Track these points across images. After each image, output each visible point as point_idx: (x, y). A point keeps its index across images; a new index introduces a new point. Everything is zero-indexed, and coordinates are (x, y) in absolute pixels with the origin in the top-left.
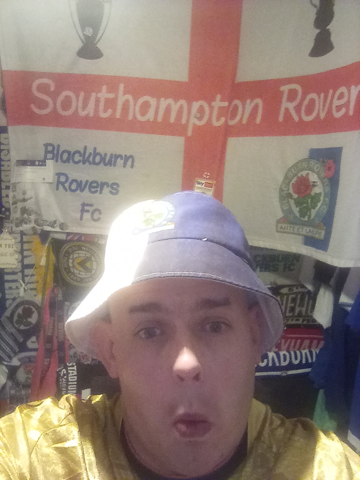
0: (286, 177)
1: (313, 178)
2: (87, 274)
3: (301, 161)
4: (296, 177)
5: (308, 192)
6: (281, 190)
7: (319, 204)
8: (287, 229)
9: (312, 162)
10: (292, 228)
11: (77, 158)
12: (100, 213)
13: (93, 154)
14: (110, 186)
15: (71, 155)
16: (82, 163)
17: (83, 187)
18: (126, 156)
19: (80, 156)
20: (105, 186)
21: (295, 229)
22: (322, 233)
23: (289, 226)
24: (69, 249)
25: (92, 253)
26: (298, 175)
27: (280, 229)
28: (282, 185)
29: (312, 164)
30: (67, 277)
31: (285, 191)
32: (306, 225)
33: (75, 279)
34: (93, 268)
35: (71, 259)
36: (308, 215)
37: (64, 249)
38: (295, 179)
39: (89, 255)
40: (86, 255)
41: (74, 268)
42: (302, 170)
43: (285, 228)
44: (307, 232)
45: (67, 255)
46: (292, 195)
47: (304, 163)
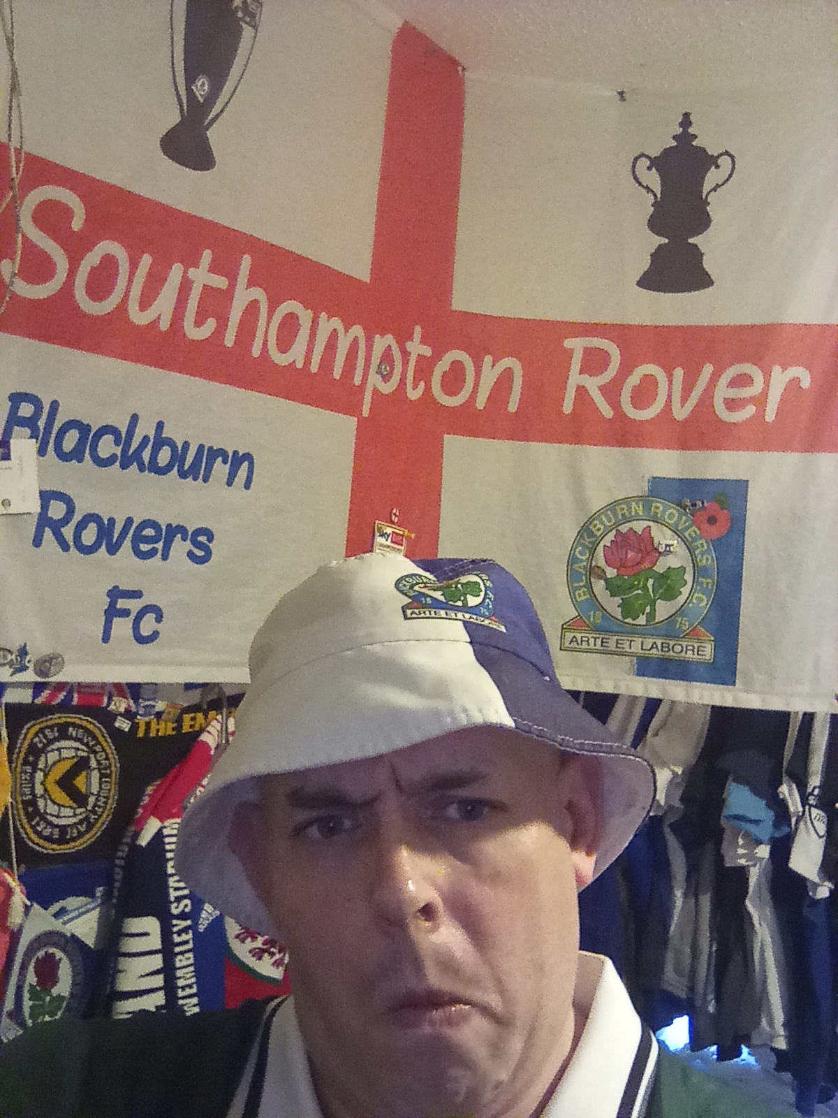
0: (585, 531)
1: (662, 536)
2: (79, 811)
3: (627, 500)
4: (614, 531)
5: (647, 565)
6: (572, 560)
7: (685, 591)
8: (588, 645)
9: (659, 506)
10: (599, 641)
11: (107, 447)
12: (159, 619)
13: (152, 440)
14: (189, 537)
15: (88, 436)
16: (118, 463)
17: (115, 540)
18: (235, 452)
19: (117, 443)
20: (179, 536)
21: (608, 643)
22: (704, 649)
23: (592, 637)
24: (36, 739)
25: (91, 744)
26: (619, 528)
27: (570, 643)
28: (576, 548)
29: (657, 508)
30: (29, 830)
31: (582, 561)
32: (642, 635)
33: (48, 834)
34: (92, 791)
35: (41, 770)
36: (647, 614)
37: (24, 739)
38: (611, 536)
39: (83, 751)
40: (76, 754)
41: (47, 797)
42: (630, 520)
43: (582, 641)
44: (644, 648)
45: (31, 759)
46: (603, 570)
47: (634, 504)
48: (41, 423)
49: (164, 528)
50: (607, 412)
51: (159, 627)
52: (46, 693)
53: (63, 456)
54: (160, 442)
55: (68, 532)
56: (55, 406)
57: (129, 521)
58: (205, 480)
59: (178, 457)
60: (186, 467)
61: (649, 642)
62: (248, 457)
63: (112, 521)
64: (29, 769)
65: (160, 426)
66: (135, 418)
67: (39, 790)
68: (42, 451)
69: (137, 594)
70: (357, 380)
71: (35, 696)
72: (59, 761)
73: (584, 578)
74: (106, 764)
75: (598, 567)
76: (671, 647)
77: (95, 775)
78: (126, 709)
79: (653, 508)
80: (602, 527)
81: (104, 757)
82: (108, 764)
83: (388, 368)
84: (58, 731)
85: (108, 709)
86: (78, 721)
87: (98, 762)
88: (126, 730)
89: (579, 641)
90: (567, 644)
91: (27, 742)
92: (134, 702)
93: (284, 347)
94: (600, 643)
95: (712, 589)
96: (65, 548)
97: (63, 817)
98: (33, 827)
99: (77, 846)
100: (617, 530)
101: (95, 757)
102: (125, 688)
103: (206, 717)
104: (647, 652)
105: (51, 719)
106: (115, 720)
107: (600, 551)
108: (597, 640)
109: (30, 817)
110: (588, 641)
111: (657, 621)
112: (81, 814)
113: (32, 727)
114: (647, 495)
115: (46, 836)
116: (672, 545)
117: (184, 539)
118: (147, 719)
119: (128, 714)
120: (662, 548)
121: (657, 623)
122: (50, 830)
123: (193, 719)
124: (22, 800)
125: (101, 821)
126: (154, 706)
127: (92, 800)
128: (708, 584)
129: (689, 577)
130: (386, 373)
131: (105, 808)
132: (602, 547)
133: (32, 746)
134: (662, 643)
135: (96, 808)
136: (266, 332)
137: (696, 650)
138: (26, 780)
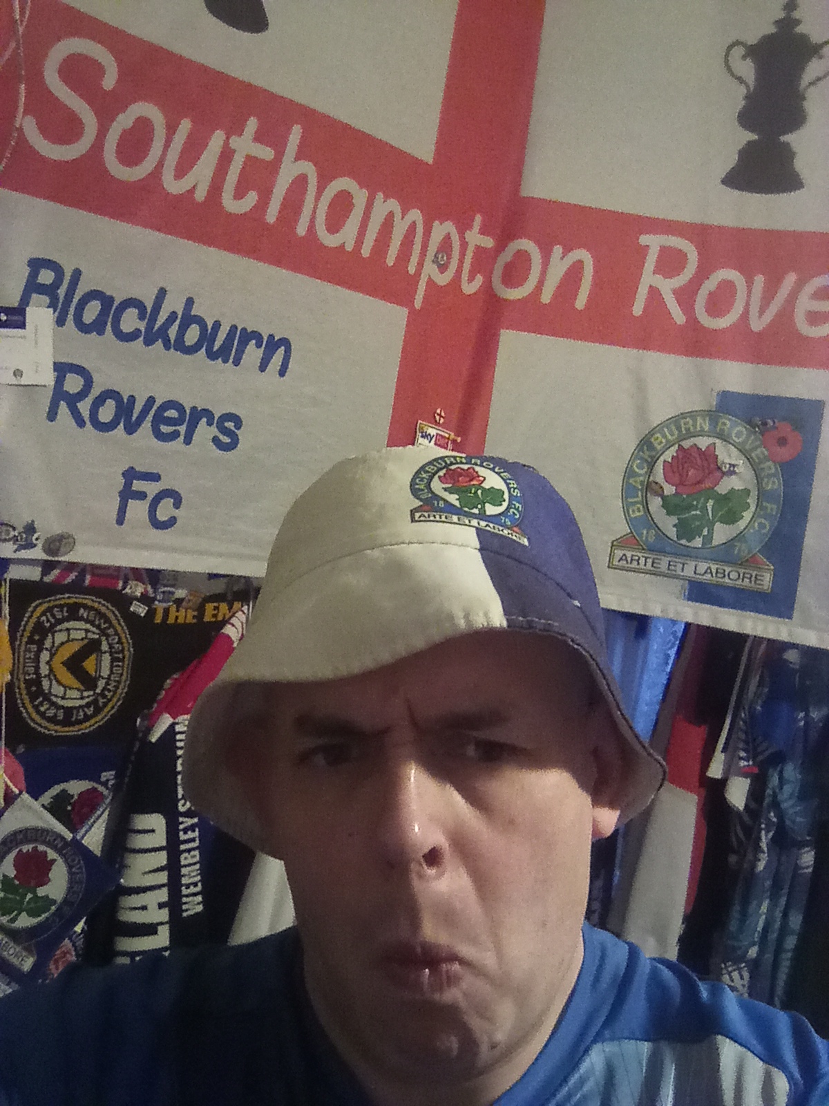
0: (645, 443)
1: (727, 455)
2: (85, 694)
3: (692, 415)
4: (677, 446)
5: (708, 484)
6: (629, 473)
7: (747, 515)
8: (638, 564)
9: (727, 422)
10: (650, 561)
11: (130, 321)
12: (177, 504)
13: (180, 316)
14: (215, 422)
15: (111, 309)
16: (141, 339)
17: (134, 419)
18: (271, 336)
19: (142, 317)
20: (205, 420)
21: (659, 563)
22: (762, 578)
23: (643, 556)
24: (44, 618)
25: (103, 626)
26: (681, 443)
27: (619, 561)
28: (634, 461)
29: (724, 424)
30: (31, 710)
31: (640, 475)
32: (696, 558)
33: (51, 715)
34: (102, 674)
35: (47, 649)
36: (704, 536)
37: (30, 617)
38: (672, 451)
39: (94, 633)
40: (86, 636)
41: (52, 678)
42: (694, 434)
43: (632, 560)
44: (697, 572)
45: (37, 637)
46: (661, 487)
47: (699, 420)
48: (62, 292)
49: (188, 412)
50: (679, 317)
51: (176, 513)
52: (56, 572)
53: (84, 328)
54: (189, 319)
55: (84, 407)
56: (77, 274)
57: (151, 400)
58: (237, 362)
59: (207, 337)
60: (215, 348)
61: (703, 566)
62: (285, 342)
63: (132, 399)
64: (34, 647)
65: (190, 302)
66: (162, 293)
67: (44, 670)
68: (60, 322)
69: (155, 477)
70: (412, 270)
71: (44, 573)
72: (68, 641)
73: (640, 493)
74: (118, 648)
75: (657, 483)
76: (726, 573)
77: (106, 659)
78: (142, 593)
79: (720, 424)
80: (664, 441)
81: (116, 640)
82: (120, 648)
83: (445, 258)
84: (67, 612)
85: (123, 592)
86: (90, 603)
87: (111, 646)
88: (142, 615)
89: (629, 559)
90: (615, 562)
91: (34, 619)
92: (152, 587)
93: (333, 227)
94: (651, 564)
95: (777, 514)
96: (81, 423)
97: (67, 699)
98: (36, 708)
99: (82, 729)
100: (679, 445)
101: (107, 639)
102: (143, 572)
103: (230, 608)
104: (700, 577)
105: (60, 599)
106: (131, 604)
107: (659, 467)
108: (648, 560)
109: (33, 697)
110: (638, 561)
111: (713, 545)
112: (88, 697)
113: (40, 604)
114: (714, 409)
115: (49, 717)
116: (737, 465)
117: (210, 424)
118: (165, 605)
119: (145, 599)
120: (725, 467)
121: (713, 547)
122: (55, 711)
123: (216, 608)
124: (25, 679)
125: (110, 705)
126: (173, 593)
127: (101, 684)
128: (772, 509)
129: (752, 501)
130: (442, 263)
131: (115, 692)
132: (662, 463)
133: (39, 624)
134: (717, 569)
135: (106, 693)
136: (315, 209)
137: (753, 579)
138: (30, 658)
